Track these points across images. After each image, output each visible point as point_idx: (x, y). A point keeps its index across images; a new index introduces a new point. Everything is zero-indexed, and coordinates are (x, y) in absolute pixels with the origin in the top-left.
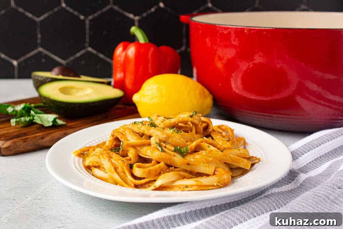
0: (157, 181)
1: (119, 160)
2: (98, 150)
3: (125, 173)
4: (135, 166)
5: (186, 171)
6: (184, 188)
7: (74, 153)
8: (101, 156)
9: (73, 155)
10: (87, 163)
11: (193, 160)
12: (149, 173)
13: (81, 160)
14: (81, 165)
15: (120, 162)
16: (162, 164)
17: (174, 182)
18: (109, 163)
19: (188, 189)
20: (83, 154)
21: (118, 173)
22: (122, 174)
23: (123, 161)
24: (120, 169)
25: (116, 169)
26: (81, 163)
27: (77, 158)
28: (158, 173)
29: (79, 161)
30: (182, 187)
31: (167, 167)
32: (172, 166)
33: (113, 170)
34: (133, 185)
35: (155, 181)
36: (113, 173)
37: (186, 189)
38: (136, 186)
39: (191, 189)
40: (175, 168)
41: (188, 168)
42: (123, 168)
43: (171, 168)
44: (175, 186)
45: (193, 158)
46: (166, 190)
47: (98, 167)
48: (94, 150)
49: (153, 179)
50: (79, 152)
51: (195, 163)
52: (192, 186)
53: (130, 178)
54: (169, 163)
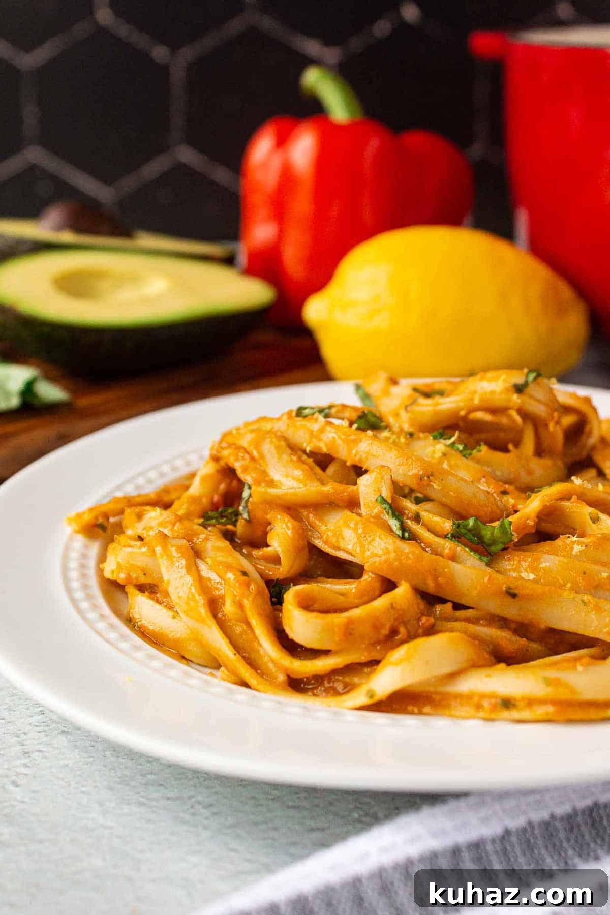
0: (381, 665)
1: (229, 567)
2: (154, 515)
3: (248, 624)
4: (290, 596)
5: (502, 622)
6: (494, 708)
7: (70, 521)
8: (158, 550)
9: (68, 530)
10: (110, 569)
11: (532, 576)
12: (349, 632)
13: (94, 549)
14: (92, 572)
15: (230, 576)
16: (403, 591)
17: (453, 676)
18: (189, 579)
19: (515, 714)
20: (103, 527)
21: (222, 625)
22: (238, 629)
23: (245, 574)
24: (229, 608)
25: (214, 605)
26: (92, 563)
27: (80, 541)
28: (385, 631)
29: (84, 556)
30: (486, 704)
31: (422, 606)
32: (443, 601)
33: (204, 611)
34: (282, 678)
35: (374, 663)
36: (201, 620)
37: (506, 714)
38: (296, 685)
39: (526, 714)
40: (457, 606)
41: (511, 611)
42: (241, 606)
43: (439, 609)
44: (459, 697)
45: (534, 569)
46: (420, 713)
47: (149, 588)
48: (140, 517)
49: (363, 658)
50: (88, 518)
51: (539, 589)
52: (531, 702)
53: (268, 648)
54: (431, 587)
